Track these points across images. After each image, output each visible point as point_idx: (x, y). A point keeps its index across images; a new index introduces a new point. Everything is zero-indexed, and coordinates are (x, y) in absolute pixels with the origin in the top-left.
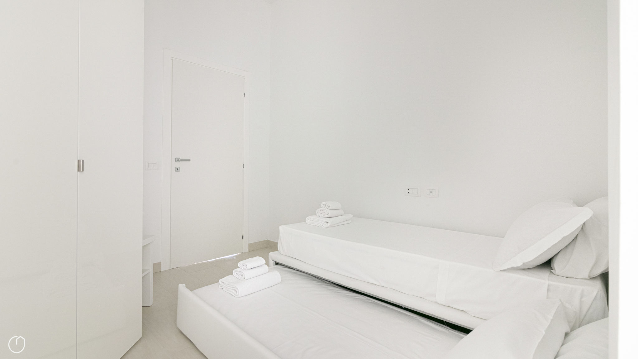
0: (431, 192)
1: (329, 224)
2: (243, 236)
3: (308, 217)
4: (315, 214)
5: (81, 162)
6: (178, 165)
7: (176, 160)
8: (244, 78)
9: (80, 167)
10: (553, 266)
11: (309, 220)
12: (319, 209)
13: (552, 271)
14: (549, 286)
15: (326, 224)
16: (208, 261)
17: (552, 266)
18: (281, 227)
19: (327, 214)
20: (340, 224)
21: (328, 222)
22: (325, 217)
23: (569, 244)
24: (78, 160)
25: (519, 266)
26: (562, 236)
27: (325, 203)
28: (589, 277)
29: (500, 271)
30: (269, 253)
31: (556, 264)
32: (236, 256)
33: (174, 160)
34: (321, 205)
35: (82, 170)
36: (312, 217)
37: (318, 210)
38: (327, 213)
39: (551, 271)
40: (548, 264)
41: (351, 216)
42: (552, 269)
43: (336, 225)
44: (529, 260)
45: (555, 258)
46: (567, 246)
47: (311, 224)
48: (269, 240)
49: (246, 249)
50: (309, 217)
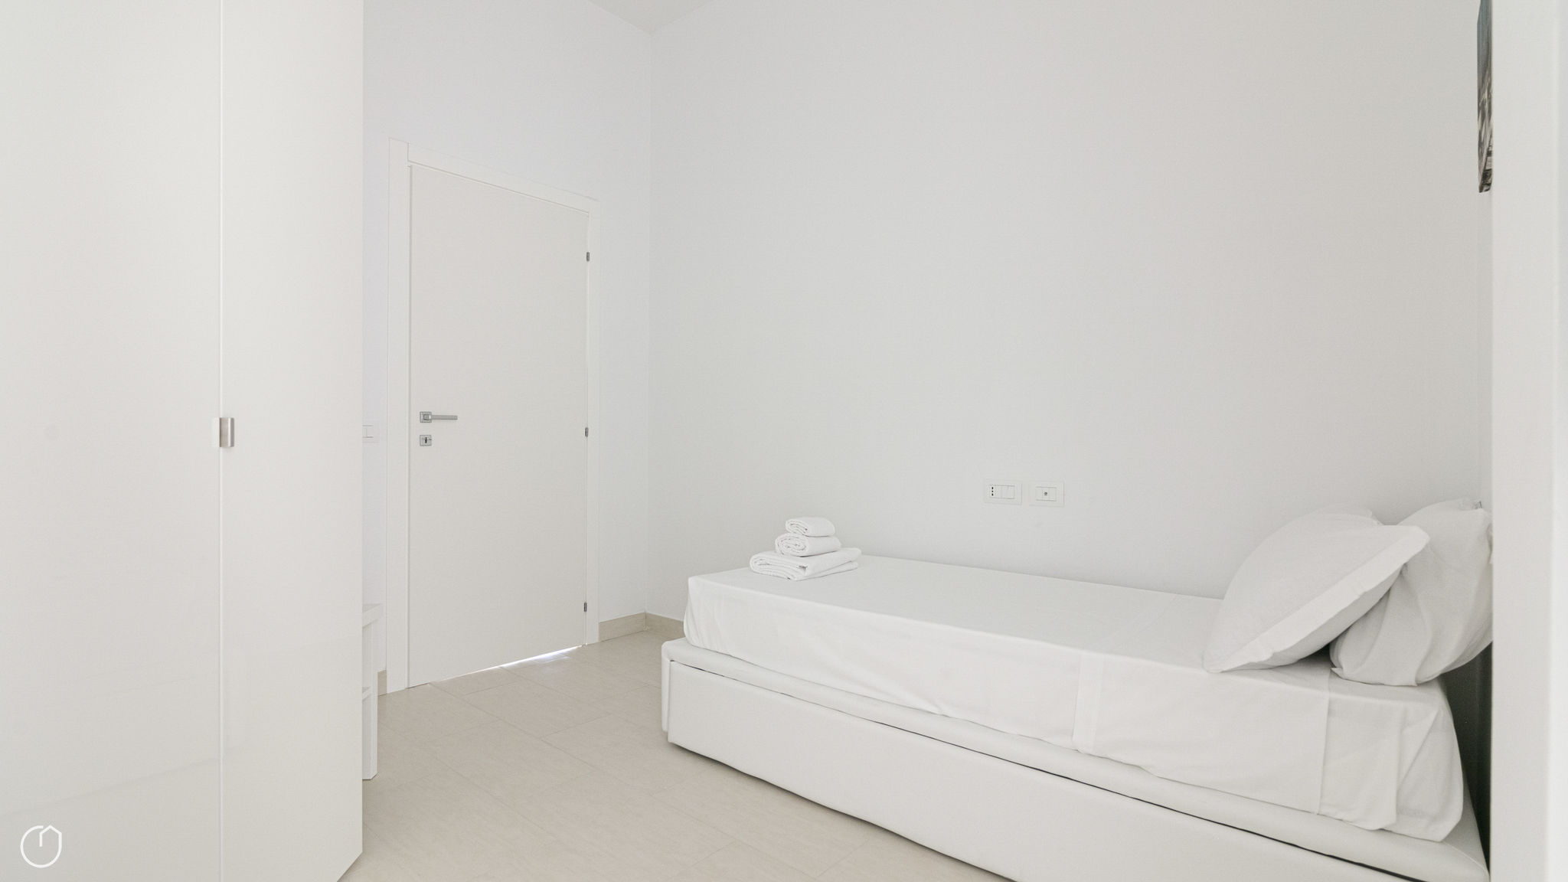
0: (1046, 493)
1: (808, 572)
2: (585, 604)
3: (754, 557)
4: (773, 548)
5: (227, 423)
6: (427, 429)
7: (422, 417)
8: (588, 216)
9: (226, 435)
10: (1338, 660)
11: (758, 563)
12: (782, 536)
13: (1333, 669)
14: (1330, 703)
15: (801, 571)
16: (502, 668)
17: (1334, 659)
18: (691, 581)
19: (800, 548)
20: (832, 571)
21: (804, 568)
22: (798, 554)
23: (1372, 609)
24: (221, 419)
25: (1265, 661)
26: (1360, 592)
27: (796, 521)
28: (1416, 681)
29: (1223, 672)
30: (662, 644)
31: (1344, 656)
32: (569, 654)
33: (416, 418)
34: (787, 525)
35: (229, 444)
36: (766, 556)
37: (779, 538)
38: (802, 546)
39: (1332, 671)
40: (1323, 656)
41: (858, 551)
42: (1334, 666)
43: (824, 574)
44: (1287, 646)
45: (1339, 641)
46: (1366, 615)
47: (763, 573)
48: (650, 612)
49: (593, 637)
50: (760, 555)
